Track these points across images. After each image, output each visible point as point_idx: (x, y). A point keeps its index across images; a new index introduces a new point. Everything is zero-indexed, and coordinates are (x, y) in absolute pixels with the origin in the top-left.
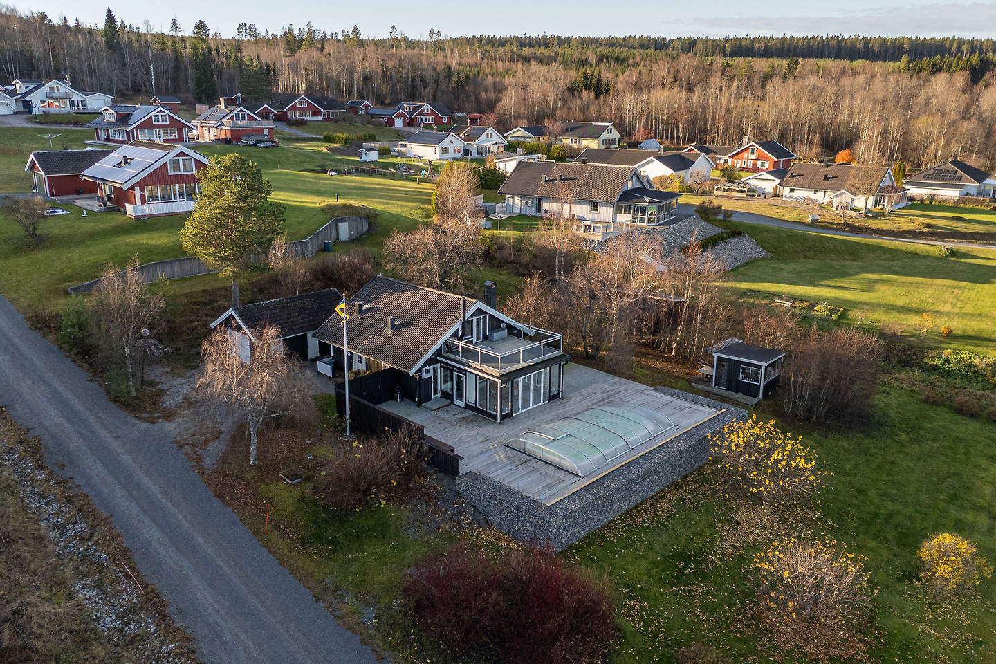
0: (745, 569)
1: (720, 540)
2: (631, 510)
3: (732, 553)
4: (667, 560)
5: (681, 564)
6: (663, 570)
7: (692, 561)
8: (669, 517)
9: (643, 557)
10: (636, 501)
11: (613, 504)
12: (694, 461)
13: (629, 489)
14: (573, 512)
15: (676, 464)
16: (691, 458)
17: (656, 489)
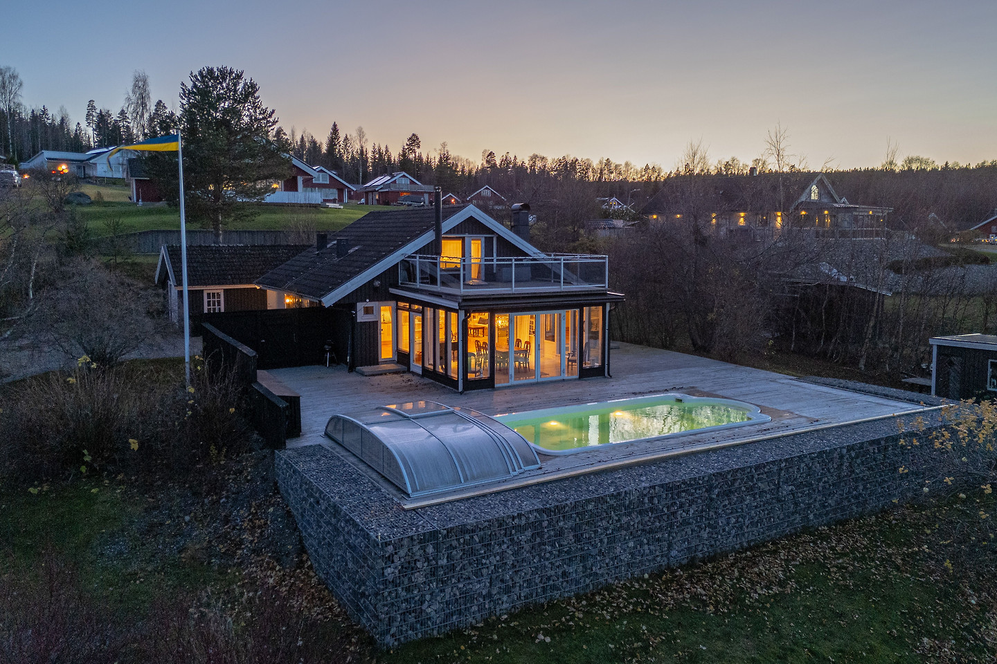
10: (689, 549)
11: (612, 540)
12: (865, 488)
13: (662, 511)
14: (463, 530)
15: (812, 485)
16: (856, 480)
17: (752, 534)
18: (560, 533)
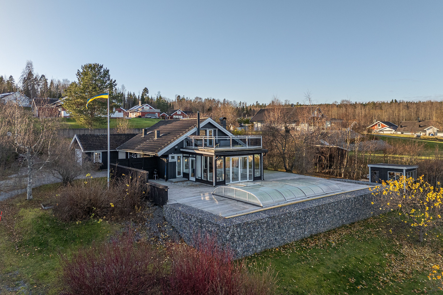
0: (418, 290)
1: (389, 266)
2: (306, 239)
3: (403, 277)
4: (338, 275)
5: (353, 280)
6: (334, 283)
7: (363, 279)
8: (339, 244)
9: (314, 270)
10: (310, 231)
11: (289, 228)
12: (359, 212)
13: (303, 218)
14: (248, 223)
15: (344, 210)
16: (357, 209)
17: (328, 227)
18: (274, 225)
